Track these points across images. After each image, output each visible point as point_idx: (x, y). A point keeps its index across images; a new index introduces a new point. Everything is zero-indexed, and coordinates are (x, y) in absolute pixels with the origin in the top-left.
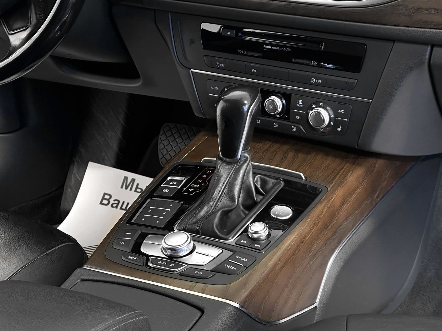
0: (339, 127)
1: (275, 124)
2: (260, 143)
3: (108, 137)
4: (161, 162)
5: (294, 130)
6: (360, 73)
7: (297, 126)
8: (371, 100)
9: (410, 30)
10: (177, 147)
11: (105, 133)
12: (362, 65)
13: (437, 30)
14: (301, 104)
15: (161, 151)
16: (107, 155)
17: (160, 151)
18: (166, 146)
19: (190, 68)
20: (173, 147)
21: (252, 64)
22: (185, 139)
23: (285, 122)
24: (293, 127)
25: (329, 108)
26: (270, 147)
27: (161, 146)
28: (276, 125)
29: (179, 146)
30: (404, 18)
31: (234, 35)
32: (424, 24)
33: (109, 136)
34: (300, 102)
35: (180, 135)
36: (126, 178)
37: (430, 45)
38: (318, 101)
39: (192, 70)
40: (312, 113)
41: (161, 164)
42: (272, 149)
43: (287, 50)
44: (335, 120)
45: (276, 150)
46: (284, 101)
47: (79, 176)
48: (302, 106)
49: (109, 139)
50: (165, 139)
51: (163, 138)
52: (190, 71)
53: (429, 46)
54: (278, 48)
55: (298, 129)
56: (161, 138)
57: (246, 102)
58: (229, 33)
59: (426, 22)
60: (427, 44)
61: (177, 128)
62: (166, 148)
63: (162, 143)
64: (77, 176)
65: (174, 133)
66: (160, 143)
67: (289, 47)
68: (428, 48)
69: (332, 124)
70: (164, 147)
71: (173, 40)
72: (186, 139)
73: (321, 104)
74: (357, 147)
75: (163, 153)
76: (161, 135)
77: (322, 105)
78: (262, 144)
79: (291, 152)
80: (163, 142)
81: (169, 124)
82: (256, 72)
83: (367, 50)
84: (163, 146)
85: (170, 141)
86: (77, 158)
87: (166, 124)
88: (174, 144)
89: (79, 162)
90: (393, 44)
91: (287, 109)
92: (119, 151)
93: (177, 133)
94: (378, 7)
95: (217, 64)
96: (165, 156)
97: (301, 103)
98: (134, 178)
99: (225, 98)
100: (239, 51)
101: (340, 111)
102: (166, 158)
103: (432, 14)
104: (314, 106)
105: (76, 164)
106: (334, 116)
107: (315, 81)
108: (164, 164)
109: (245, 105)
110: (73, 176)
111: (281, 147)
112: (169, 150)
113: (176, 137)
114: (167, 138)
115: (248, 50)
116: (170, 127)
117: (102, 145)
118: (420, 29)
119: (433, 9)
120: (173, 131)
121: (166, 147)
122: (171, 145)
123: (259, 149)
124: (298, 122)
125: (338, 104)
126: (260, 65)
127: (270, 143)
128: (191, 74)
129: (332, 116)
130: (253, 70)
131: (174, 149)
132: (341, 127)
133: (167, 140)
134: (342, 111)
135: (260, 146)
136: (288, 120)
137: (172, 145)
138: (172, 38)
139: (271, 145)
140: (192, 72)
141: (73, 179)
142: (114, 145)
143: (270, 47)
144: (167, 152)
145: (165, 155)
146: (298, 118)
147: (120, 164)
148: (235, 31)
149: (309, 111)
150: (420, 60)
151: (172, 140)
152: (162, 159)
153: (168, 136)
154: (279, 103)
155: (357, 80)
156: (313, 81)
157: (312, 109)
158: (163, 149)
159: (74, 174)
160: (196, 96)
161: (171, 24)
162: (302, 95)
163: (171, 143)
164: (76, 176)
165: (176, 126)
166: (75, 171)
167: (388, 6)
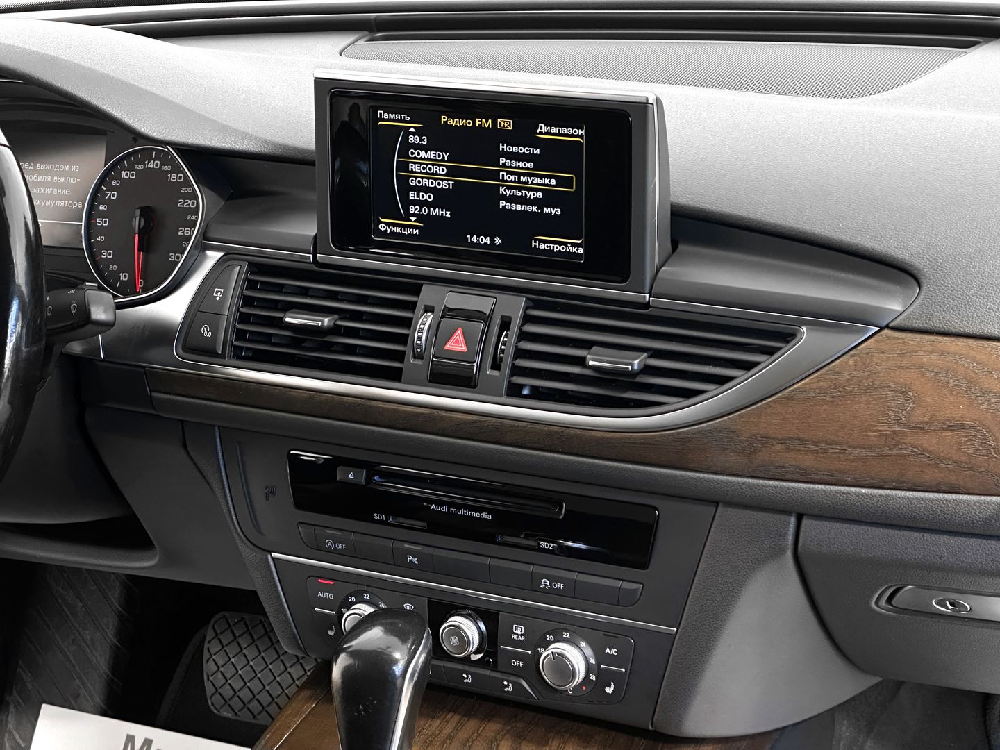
0: (609, 686)
1: (465, 676)
2: (433, 718)
3: (86, 643)
4: (213, 704)
5: (510, 689)
6: (648, 570)
7: (514, 682)
8: (675, 629)
9: (749, 483)
10: (248, 668)
11: (78, 635)
12: (651, 553)
13: (808, 486)
14: (521, 635)
15: (211, 678)
16: (84, 684)
17: (208, 679)
18: (223, 666)
19: (270, 549)
20: (238, 668)
21: (406, 546)
22: (264, 649)
23: (488, 673)
24: (506, 683)
25: (583, 644)
26: (457, 729)
27: (209, 667)
28: (467, 678)
29: (251, 666)
30: (734, 458)
31: (363, 481)
32: (779, 471)
33: (89, 642)
34: (519, 630)
35: (254, 641)
36: (130, 739)
37: (794, 514)
38: (560, 628)
39: (272, 554)
40: (548, 655)
41: (212, 708)
42: (462, 735)
43: (484, 515)
44: (599, 669)
45: (470, 737)
46: (482, 626)
47: (20, 737)
48: (523, 638)
49: (88, 646)
50: (219, 651)
51: (215, 646)
52: (269, 556)
53: (791, 515)
54: (463, 512)
55: (517, 686)
56: (208, 649)
57: (397, 655)
58: (351, 476)
59: (783, 467)
60: (789, 513)
61: (246, 624)
62: (221, 672)
63: (211, 660)
64: (17, 736)
65: (239, 636)
66: (208, 661)
67: (488, 511)
68: (790, 519)
69: (593, 677)
70: (216, 669)
71: (226, 486)
72: (267, 649)
73: (566, 635)
74: (650, 728)
75: (215, 684)
76: (209, 642)
77: (568, 637)
78: (438, 721)
79: (503, 742)
80: (214, 657)
81: (227, 614)
82: (416, 562)
83: (660, 520)
84: (215, 666)
85: (231, 656)
86: (15, 693)
87: (218, 616)
88: (239, 662)
89: (20, 705)
90: (715, 509)
91: (490, 642)
92: (113, 674)
93: (245, 635)
94: (678, 434)
95: (329, 543)
96: (219, 690)
97: (520, 633)
98: (149, 737)
99: (350, 647)
100: (377, 516)
101: (608, 650)
102: (222, 693)
103: (794, 450)
104: (550, 638)
105: (12, 709)
106: (596, 661)
107: (550, 584)
108: (218, 707)
109: (395, 662)
110: (6, 735)
111: (481, 729)
112: (228, 676)
113: (244, 646)
114: (223, 647)
115: (397, 514)
116: (228, 623)
117: (74, 662)
118: (771, 483)
119: (797, 439)
120: (235, 632)
121: (222, 669)
122: (232, 663)
123: (431, 736)
124: (517, 672)
125: (604, 635)
126: (425, 547)
127: (457, 718)
128: (271, 563)
129: (593, 661)
130: (409, 558)
131: (240, 672)
132: (613, 685)
133: (222, 651)
134: (613, 650)
135: (435, 726)
136: (494, 667)
137: (235, 663)
138: (225, 483)
139: (457, 723)
140: (273, 559)
141: (7, 745)
142: (101, 661)
143: (445, 509)
144: (224, 681)
145: (220, 688)
146: (517, 663)
147: (116, 708)
148: (365, 471)
149: (539, 649)
150: (775, 545)
151: (235, 653)
152: (213, 697)
153: (224, 644)
154: (472, 630)
155: (641, 584)
156: (546, 585)
157: (546, 645)
158: (215, 673)
159: (10, 733)
160: (285, 612)
161: (220, 452)
162: (523, 615)
163: (233, 660)
164: (14, 738)
165: (243, 618)
166: (11, 726)
167: (699, 432)
